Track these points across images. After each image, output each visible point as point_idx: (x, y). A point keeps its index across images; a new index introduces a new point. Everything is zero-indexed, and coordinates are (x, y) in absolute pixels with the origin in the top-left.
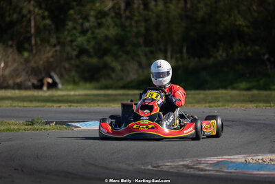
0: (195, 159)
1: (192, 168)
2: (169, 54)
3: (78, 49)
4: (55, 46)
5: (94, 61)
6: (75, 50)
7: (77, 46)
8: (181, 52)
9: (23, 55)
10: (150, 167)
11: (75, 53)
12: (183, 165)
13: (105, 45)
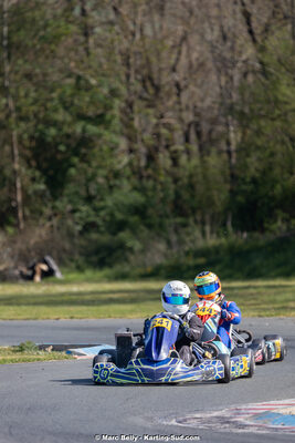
0: (233, 407)
1: (228, 422)
2: (208, 228)
3: (82, 223)
4: (50, 219)
5: (106, 239)
6: (77, 224)
7: (81, 218)
8: (224, 225)
9: (6, 232)
10: (174, 422)
11: (79, 228)
12: (217, 417)
13: (119, 216)
